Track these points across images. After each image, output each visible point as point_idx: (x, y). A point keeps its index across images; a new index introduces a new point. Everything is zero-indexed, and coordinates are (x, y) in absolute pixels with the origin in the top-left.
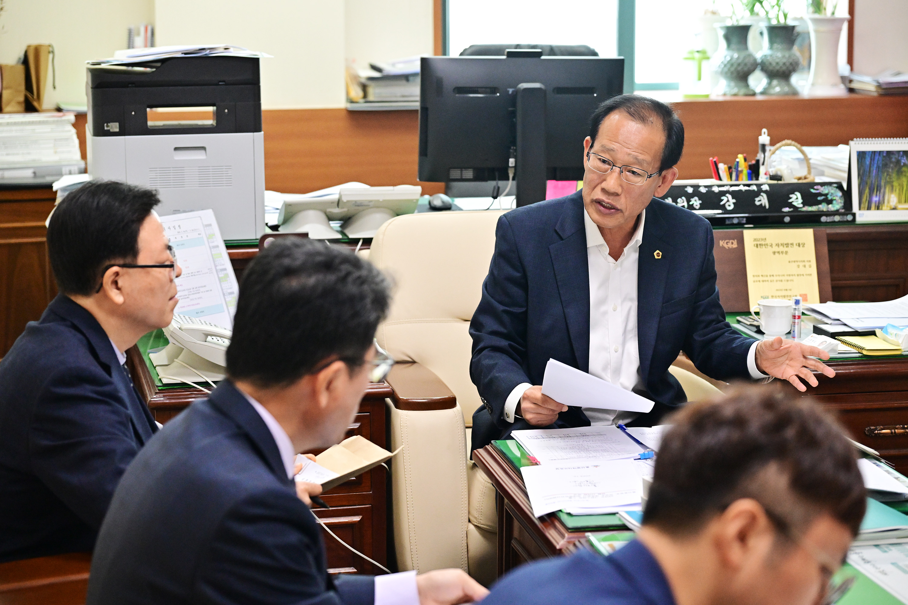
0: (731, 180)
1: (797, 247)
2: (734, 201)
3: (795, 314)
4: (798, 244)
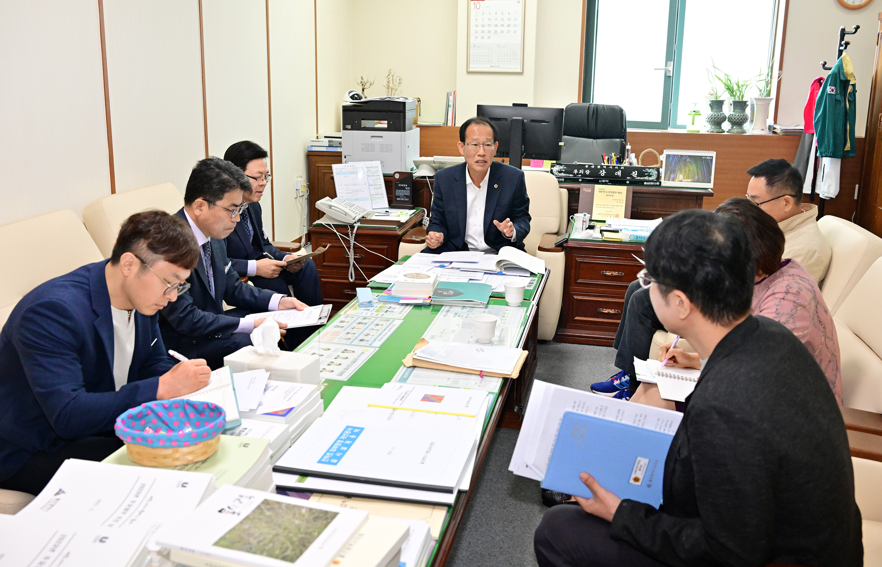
2: (606, 172)
3: (584, 220)
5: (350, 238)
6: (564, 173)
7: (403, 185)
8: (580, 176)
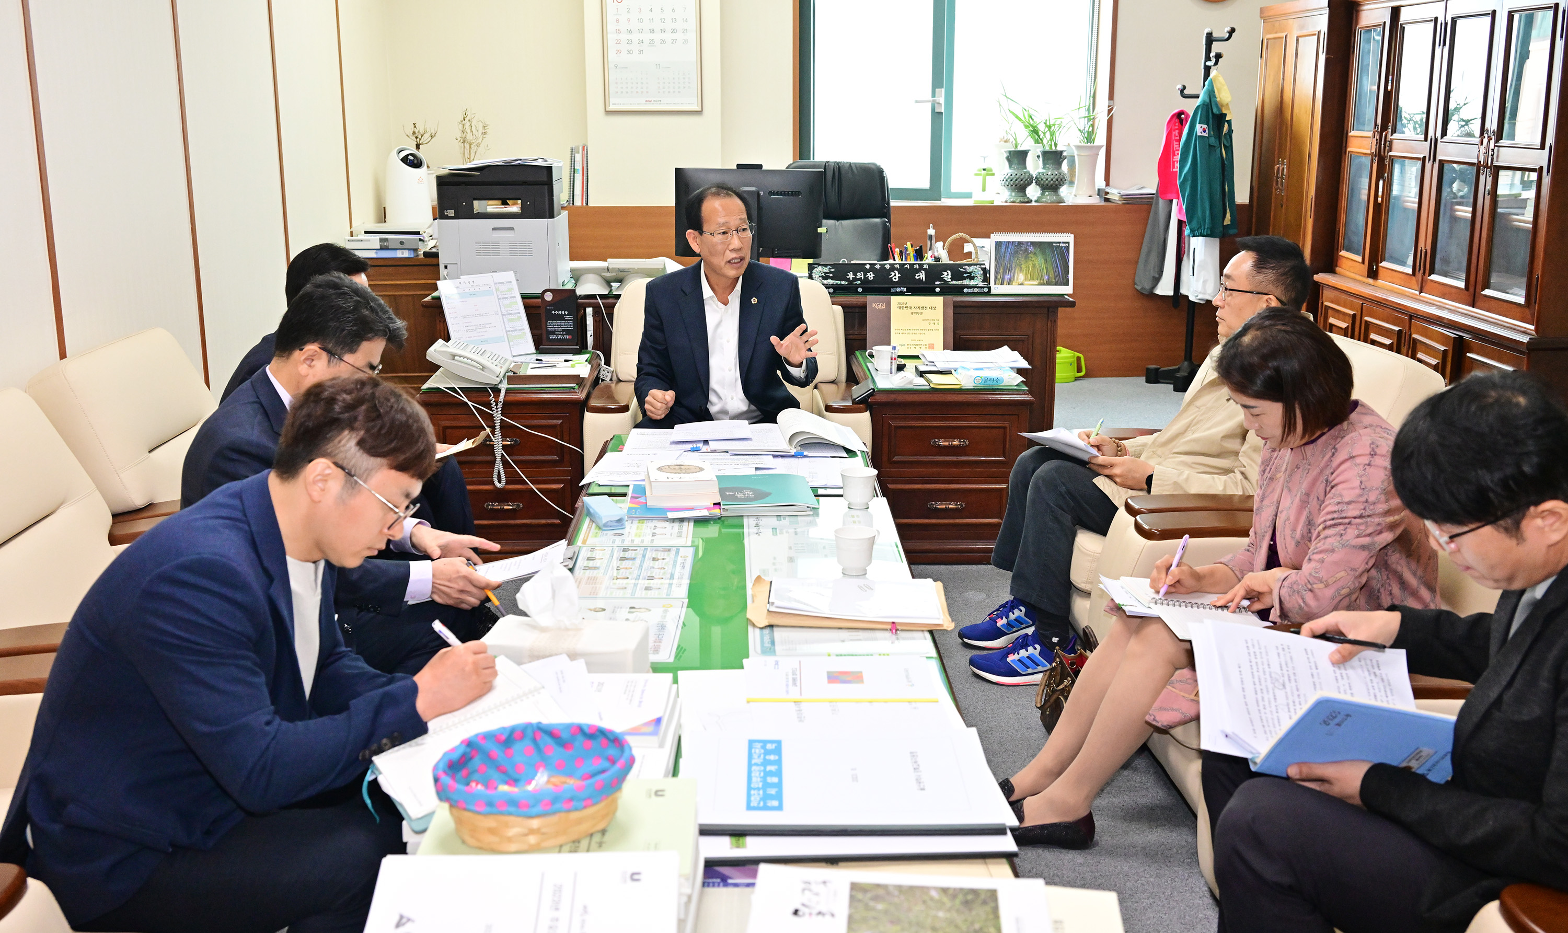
0: (902, 260)
1: (930, 309)
2: (900, 275)
3: (892, 356)
5: (493, 411)
6: (832, 278)
7: (560, 312)
8: (859, 282)
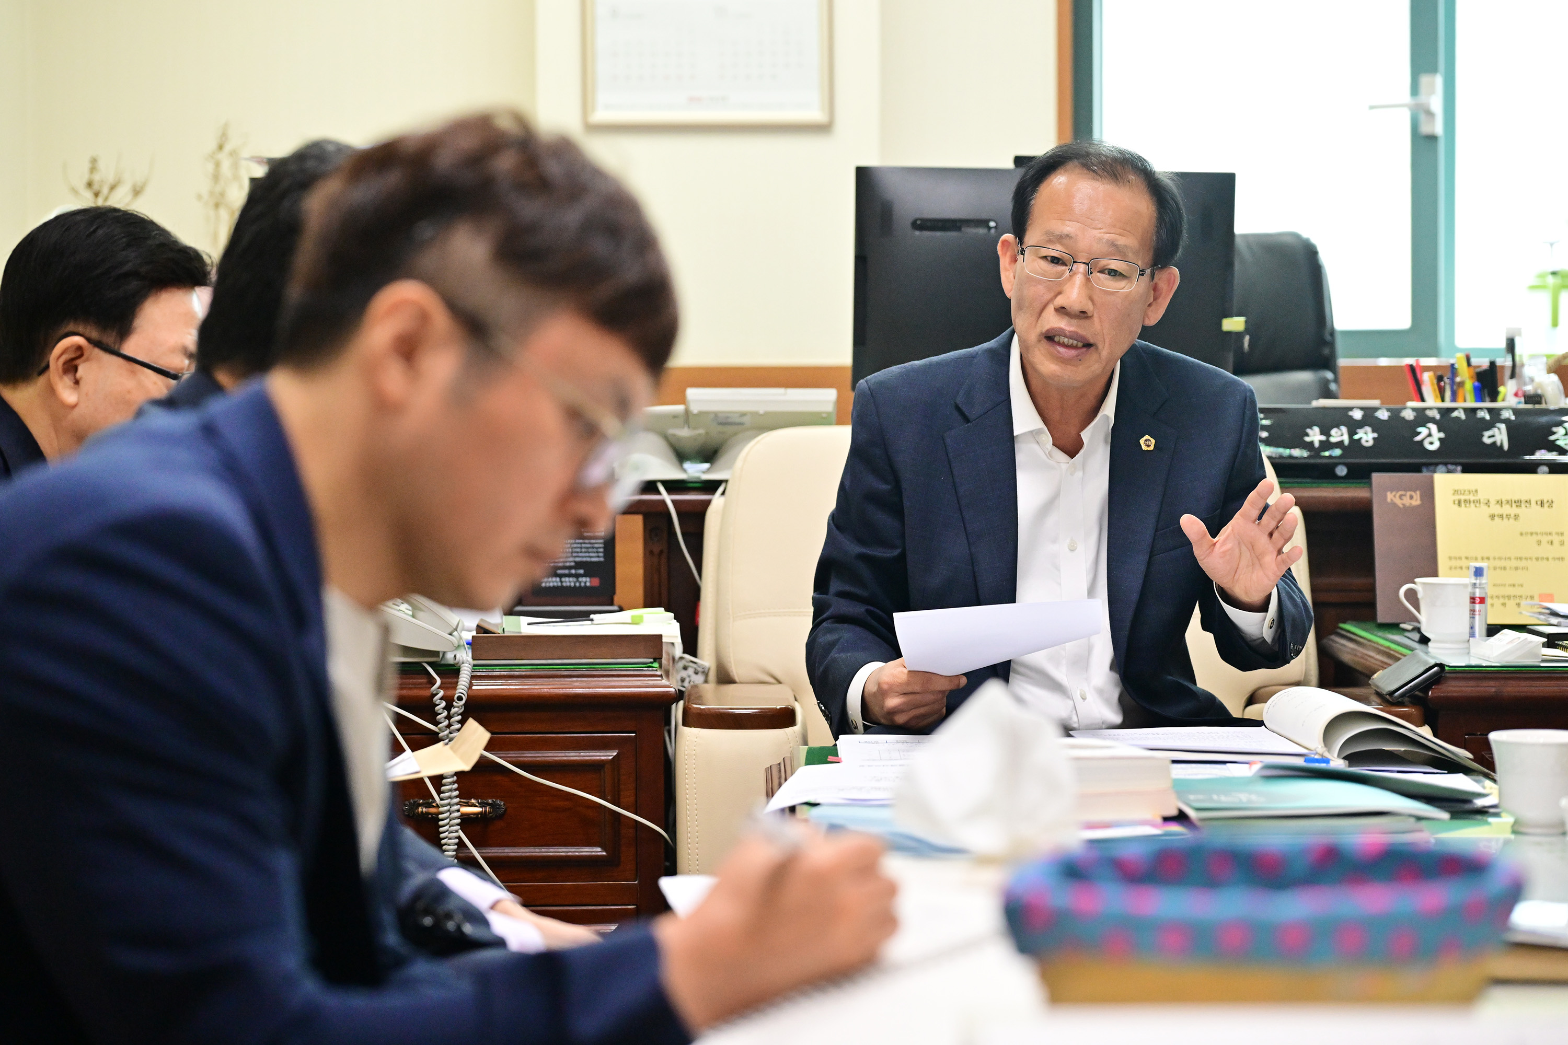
0: (1443, 400)
1: (1539, 507)
2: (1442, 435)
3: (1474, 593)
4: (1539, 503)
8: (1337, 452)
